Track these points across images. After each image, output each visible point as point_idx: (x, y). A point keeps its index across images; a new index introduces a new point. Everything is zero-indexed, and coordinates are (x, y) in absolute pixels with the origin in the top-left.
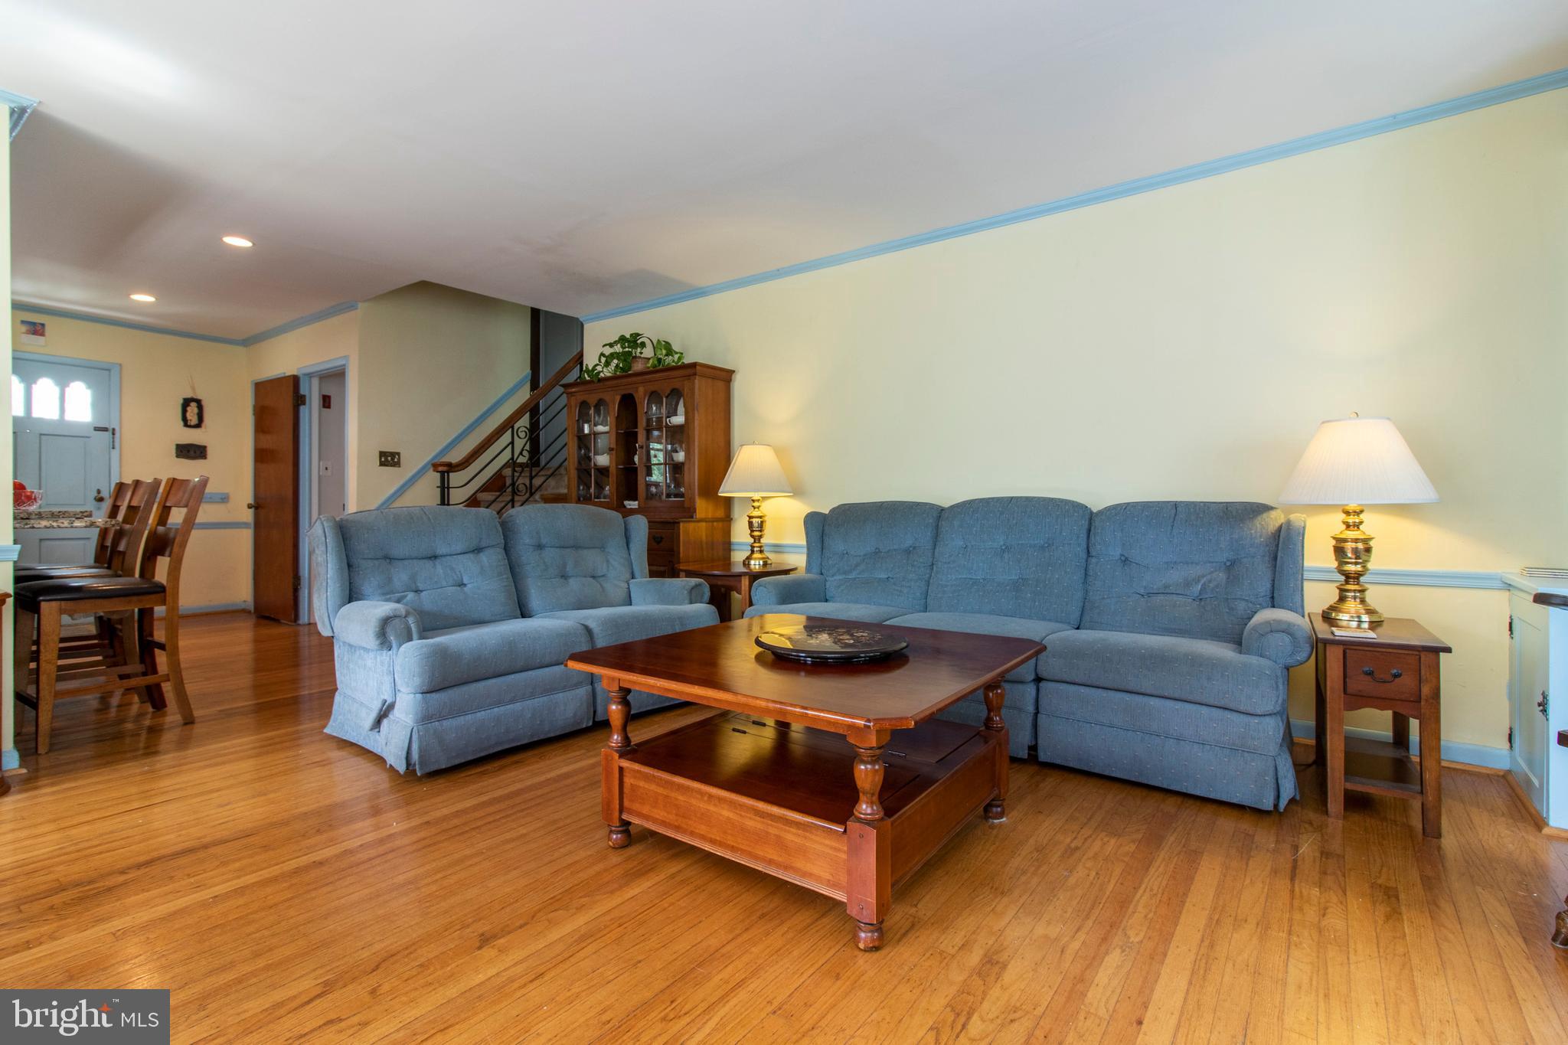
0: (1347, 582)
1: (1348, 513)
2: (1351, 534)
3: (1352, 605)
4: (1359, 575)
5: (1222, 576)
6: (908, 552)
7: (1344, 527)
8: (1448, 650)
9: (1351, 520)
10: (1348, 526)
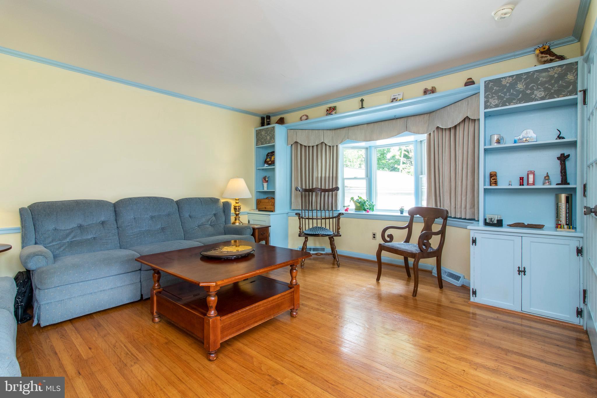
0: (236, 216)
1: (236, 200)
2: (237, 205)
3: (237, 221)
4: (239, 214)
5: (214, 218)
6: (103, 223)
7: (235, 203)
8: (270, 226)
9: (237, 201)
10: (236, 203)
